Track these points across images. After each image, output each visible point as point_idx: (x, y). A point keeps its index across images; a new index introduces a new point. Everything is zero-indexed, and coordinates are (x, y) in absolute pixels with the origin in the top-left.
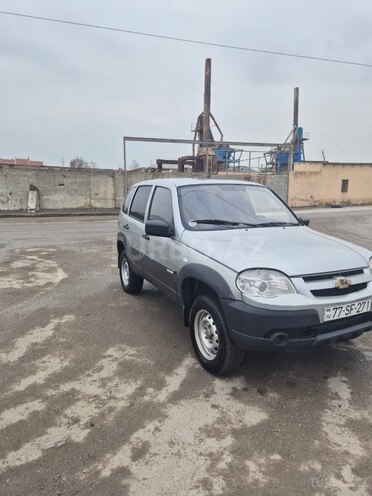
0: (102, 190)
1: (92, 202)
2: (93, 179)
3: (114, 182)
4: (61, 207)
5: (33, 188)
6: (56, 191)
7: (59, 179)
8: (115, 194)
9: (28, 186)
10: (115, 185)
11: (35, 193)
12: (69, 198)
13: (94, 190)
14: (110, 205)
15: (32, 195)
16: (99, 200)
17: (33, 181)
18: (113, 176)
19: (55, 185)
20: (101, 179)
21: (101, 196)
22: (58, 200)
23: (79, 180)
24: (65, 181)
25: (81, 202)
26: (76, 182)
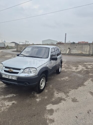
0: (86, 49)
1: (83, 52)
2: (84, 46)
3: (90, 47)
4: (74, 53)
5: (69, 48)
6: (74, 49)
7: (75, 46)
8: (90, 50)
9: (68, 48)
10: (90, 48)
11: (69, 49)
12: (77, 51)
13: (84, 49)
14: (88, 53)
15: (68, 50)
16: (84, 52)
17: (69, 47)
18: (90, 45)
19: (74, 48)
20: (86, 46)
21: (85, 50)
22: (74, 51)
23: (80, 46)
24: (76, 47)
25: (79, 52)
26: (79, 47)
